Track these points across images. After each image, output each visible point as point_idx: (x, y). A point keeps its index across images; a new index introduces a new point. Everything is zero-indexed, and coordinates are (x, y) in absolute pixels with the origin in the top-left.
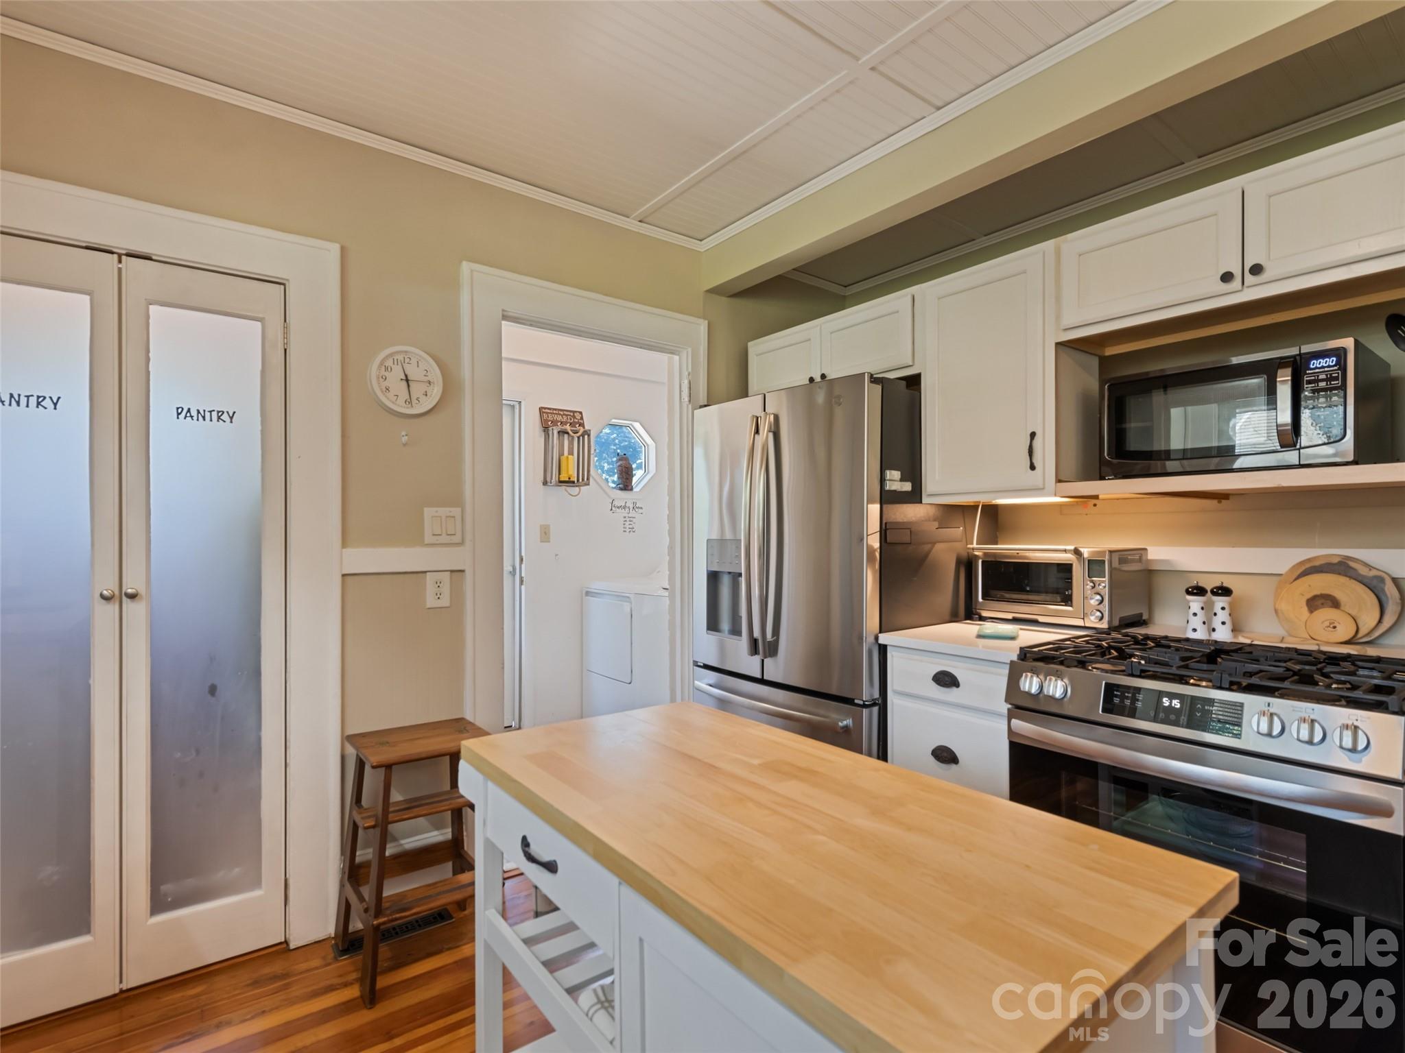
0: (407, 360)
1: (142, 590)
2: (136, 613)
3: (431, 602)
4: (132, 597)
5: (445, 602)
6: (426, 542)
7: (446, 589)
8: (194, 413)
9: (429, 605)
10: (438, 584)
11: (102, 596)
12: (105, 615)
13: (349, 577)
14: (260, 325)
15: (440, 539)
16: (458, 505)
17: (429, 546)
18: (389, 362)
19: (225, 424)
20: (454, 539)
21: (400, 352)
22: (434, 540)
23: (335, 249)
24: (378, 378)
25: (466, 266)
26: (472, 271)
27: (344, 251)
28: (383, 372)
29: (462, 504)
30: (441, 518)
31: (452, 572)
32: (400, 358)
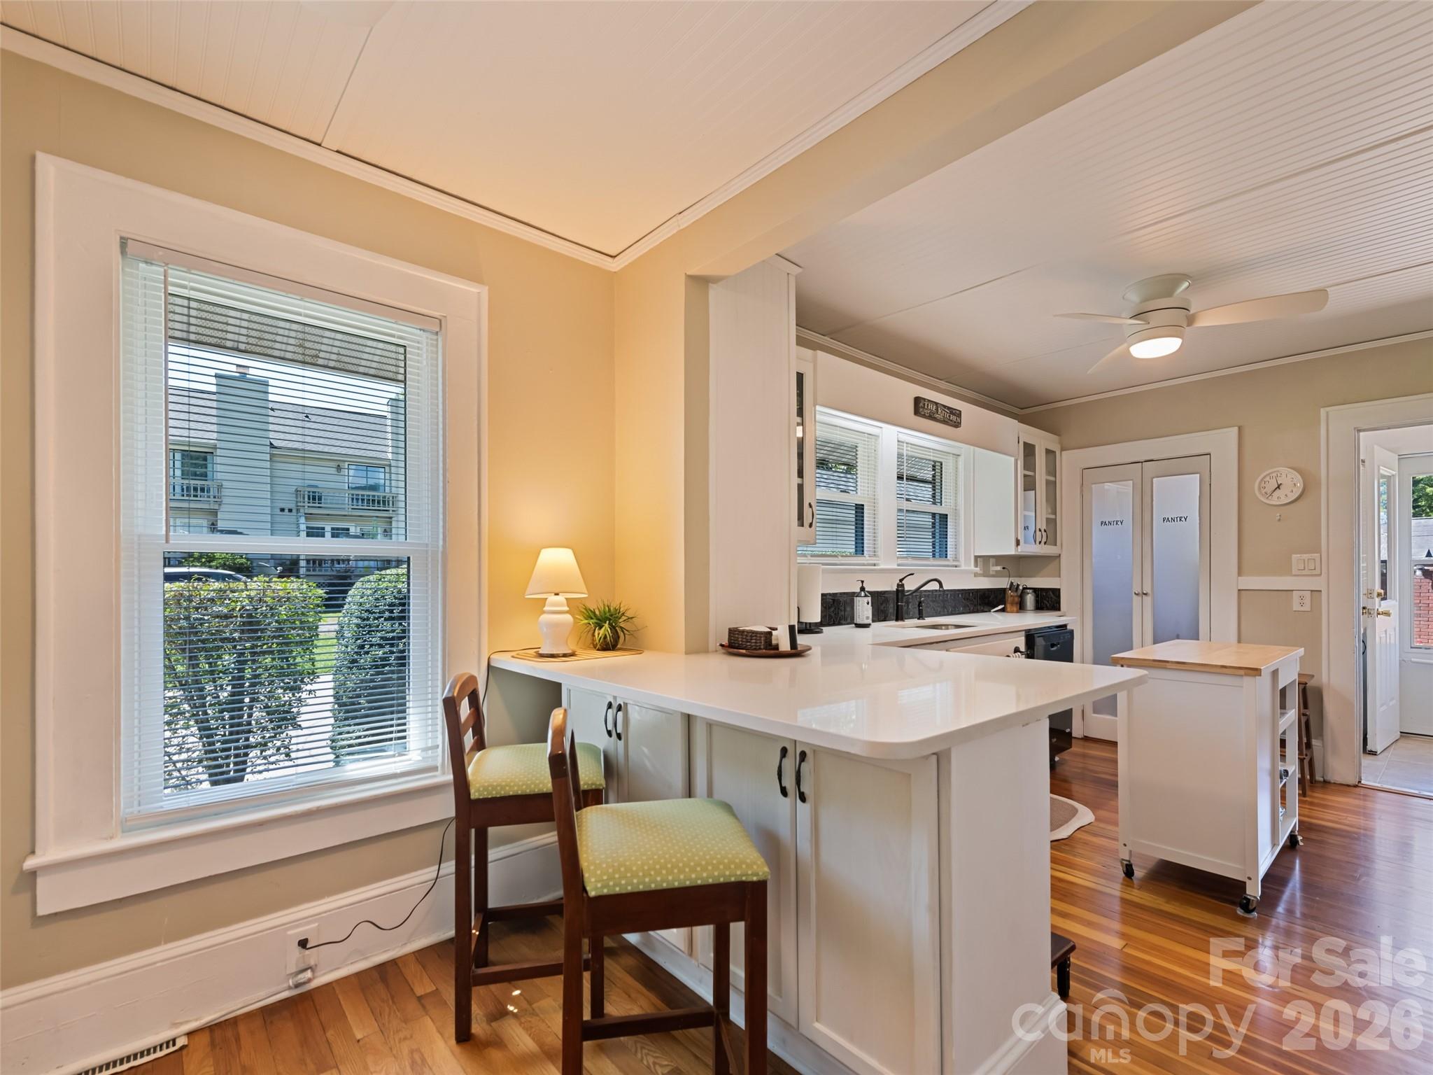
0: (1279, 475)
1: (1149, 592)
2: (1148, 600)
3: (1296, 607)
4: (1146, 594)
5: (1307, 608)
6: (1294, 573)
7: (1307, 601)
8: (1170, 519)
9: (1294, 610)
10: (1302, 598)
11: (1135, 593)
12: (1137, 600)
13: (1243, 592)
14: (1198, 475)
15: (1304, 572)
16: (1317, 553)
17: (1295, 575)
18: (1268, 479)
19: (1184, 523)
20: (1314, 572)
21: (1275, 472)
22: (1299, 573)
23: (1236, 429)
24: (1259, 489)
25: (1323, 411)
26: (1327, 412)
27: (1240, 428)
28: (1263, 485)
29: (1320, 552)
30: (1304, 560)
31: (1312, 591)
32: (1274, 475)
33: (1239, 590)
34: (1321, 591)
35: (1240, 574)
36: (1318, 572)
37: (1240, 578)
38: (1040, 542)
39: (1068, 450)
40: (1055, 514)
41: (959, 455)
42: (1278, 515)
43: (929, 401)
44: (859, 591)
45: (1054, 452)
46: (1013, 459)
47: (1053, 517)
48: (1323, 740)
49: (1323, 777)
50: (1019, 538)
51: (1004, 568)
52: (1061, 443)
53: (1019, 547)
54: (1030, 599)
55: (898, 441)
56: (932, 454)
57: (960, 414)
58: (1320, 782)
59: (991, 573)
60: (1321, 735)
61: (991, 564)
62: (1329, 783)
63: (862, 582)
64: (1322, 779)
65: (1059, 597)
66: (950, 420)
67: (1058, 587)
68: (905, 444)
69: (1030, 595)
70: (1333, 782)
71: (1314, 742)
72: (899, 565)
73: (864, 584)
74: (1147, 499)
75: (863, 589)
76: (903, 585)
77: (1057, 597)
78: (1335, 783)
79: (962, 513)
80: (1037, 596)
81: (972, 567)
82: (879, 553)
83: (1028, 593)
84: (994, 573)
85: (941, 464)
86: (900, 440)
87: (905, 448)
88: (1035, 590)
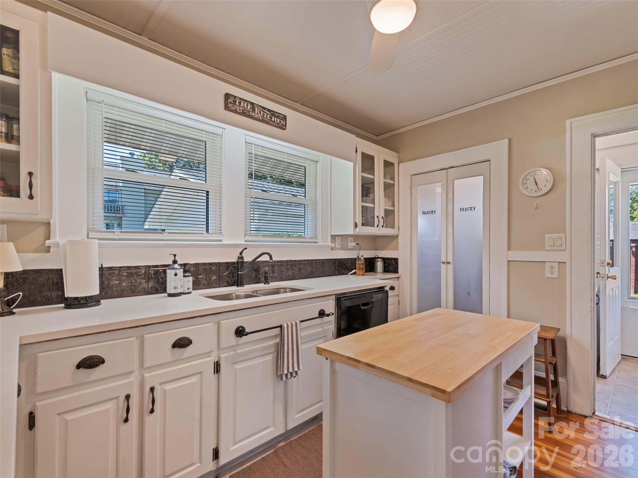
0: (536, 174)
1: (451, 261)
2: (450, 267)
3: (548, 275)
4: (449, 263)
5: (556, 275)
6: (546, 249)
7: (556, 270)
8: (465, 209)
9: (546, 277)
10: (552, 268)
11: (442, 262)
12: (443, 267)
13: (511, 262)
14: (483, 176)
15: (553, 248)
16: (564, 233)
17: (547, 250)
18: (528, 177)
19: (473, 212)
20: (561, 248)
21: (533, 171)
22: (550, 248)
23: (506, 141)
24: (523, 184)
25: (568, 122)
26: (571, 123)
27: (510, 140)
28: (525, 181)
29: (564, 231)
30: (554, 238)
31: (559, 262)
32: (533, 174)
33: (508, 261)
34: (566, 263)
35: (509, 249)
36: (563, 248)
37: (509, 252)
38: (378, 226)
39: (405, 162)
40: (393, 206)
41: (317, 162)
42: (535, 204)
43: (241, 99)
44: (171, 263)
45: (392, 164)
46: (352, 164)
47: (392, 208)
48: (567, 378)
49: (567, 408)
50: (357, 222)
51: (357, 244)
52: (399, 158)
53: (357, 228)
54: (380, 265)
55: (246, 142)
56: (286, 157)
57: (285, 119)
58: (564, 411)
59: (349, 247)
60: (565, 374)
61: (349, 241)
62: (571, 413)
63: (175, 256)
64: (566, 409)
65: (397, 264)
66: (271, 120)
67: (398, 258)
68: (253, 146)
69: (379, 262)
70: (574, 412)
71: (561, 380)
72: (246, 241)
73: (176, 257)
74: (450, 195)
75: (175, 262)
76: (242, 258)
77: (396, 264)
78: (575, 413)
79: (319, 203)
80: (385, 263)
81: (329, 243)
82: (223, 231)
83: (378, 261)
84: (352, 247)
85: (305, 168)
86: (247, 141)
87: (253, 149)
88: (384, 259)
